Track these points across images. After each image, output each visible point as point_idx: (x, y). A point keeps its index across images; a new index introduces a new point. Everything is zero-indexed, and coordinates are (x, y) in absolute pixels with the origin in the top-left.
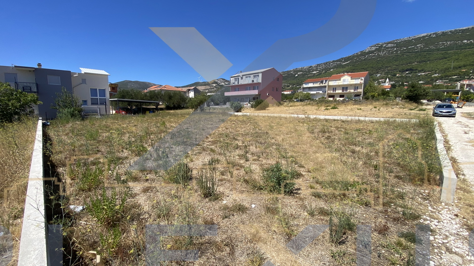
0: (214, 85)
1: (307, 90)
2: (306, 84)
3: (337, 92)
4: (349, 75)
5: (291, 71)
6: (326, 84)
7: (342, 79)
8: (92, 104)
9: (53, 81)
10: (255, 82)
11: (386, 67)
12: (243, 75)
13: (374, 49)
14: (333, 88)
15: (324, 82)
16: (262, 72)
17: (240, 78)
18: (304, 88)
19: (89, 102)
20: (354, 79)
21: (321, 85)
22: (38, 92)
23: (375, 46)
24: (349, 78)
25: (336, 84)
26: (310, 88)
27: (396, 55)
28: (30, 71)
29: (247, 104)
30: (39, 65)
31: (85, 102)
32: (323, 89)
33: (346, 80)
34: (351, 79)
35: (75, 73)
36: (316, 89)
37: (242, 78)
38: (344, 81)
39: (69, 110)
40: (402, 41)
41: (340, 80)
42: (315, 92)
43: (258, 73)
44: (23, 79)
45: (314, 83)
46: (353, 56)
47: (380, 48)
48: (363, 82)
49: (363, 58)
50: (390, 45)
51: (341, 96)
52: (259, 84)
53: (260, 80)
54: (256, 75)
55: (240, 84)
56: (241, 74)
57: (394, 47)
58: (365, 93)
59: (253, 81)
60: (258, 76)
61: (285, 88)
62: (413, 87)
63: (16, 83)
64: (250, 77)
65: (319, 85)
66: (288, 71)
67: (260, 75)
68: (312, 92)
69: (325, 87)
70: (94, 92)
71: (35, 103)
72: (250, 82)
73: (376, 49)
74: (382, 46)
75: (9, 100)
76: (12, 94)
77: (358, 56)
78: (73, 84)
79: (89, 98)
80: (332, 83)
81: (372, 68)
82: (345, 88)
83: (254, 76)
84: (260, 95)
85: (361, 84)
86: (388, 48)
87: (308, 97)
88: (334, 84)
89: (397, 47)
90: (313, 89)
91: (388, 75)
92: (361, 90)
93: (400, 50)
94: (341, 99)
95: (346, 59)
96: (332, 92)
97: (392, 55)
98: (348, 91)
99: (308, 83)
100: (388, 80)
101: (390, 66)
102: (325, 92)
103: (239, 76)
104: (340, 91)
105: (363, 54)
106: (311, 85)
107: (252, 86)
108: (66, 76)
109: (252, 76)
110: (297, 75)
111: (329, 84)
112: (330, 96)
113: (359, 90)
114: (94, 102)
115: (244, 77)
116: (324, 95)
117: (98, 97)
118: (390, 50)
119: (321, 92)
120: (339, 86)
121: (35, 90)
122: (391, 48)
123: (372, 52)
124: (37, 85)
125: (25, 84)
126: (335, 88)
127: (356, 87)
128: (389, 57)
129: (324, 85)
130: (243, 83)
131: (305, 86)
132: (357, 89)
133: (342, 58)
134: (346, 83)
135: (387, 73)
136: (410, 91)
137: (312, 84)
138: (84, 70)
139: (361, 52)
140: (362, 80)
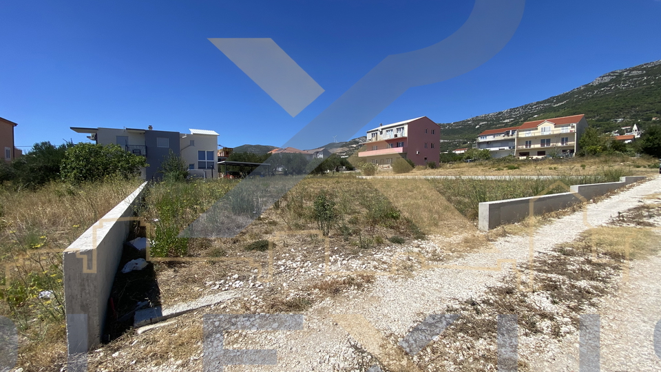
0: (355, 146)
1: (485, 145)
2: (481, 137)
3: (532, 146)
4: (552, 121)
5: (469, 121)
6: (515, 136)
7: (540, 127)
8: (199, 168)
9: (163, 144)
10: (399, 136)
11: (632, 107)
12: (382, 129)
13: (607, 79)
14: (527, 142)
15: (511, 134)
16: (408, 123)
17: (379, 133)
18: (480, 144)
19: (196, 166)
20: (559, 127)
21: (506, 137)
22: (146, 156)
23: (609, 75)
24: (552, 126)
25: (530, 135)
26: (489, 144)
27: (648, 88)
28: (141, 134)
29: (389, 167)
30: (150, 127)
31: (192, 166)
32: (510, 143)
33: (547, 128)
34: (555, 127)
35: (184, 135)
36: (499, 144)
37: (381, 133)
38: (543, 130)
39: (175, 174)
40: (655, 66)
41: (537, 129)
42: (497, 149)
43: (403, 125)
44: (134, 142)
45: (494, 135)
46: (572, 93)
47: (618, 78)
48: (574, 130)
49: (589, 95)
50: (635, 73)
51: (540, 153)
52: (403, 139)
53: (406, 135)
54: (400, 128)
55: (378, 140)
56: (380, 128)
57: (642, 76)
58: (580, 146)
59: (396, 136)
60: (403, 128)
61: (459, 146)
62: (652, 134)
63: (126, 145)
64: (392, 130)
65: (503, 138)
66: (463, 121)
67: (406, 127)
68: (492, 149)
69: (513, 140)
70: (201, 154)
71: (142, 164)
72: (393, 137)
73: (612, 81)
74: (621, 75)
75: (119, 162)
76: (122, 156)
77: (579, 92)
78: (181, 146)
79: (196, 161)
80: (523, 134)
81: (608, 109)
82: (545, 140)
83: (398, 129)
84: (406, 154)
85: (572, 134)
86: (633, 77)
87: (485, 155)
88: (527, 136)
89: (647, 75)
90: (494, 145)
91: (637, 119)
92: (573, 143)
93: (654, 80)
94: (540, 157)
95: (559, 99)
96: (524, 147)
97: (641, 87)
98: (551, 144)
99: (486, 136)
100: (635, 127)
101: (639, 106)
102: (514, 148)
103: (377, 130)
104: (539, 146)
105: (589, 88)
106: (490, 138)
107: (395, 142)
108: (174, 137)
109: (395, 129)
110: (477, 127)
111: (520, 136)
112: (522, 154)
113: (569, 143)
114: (202, 166)
115: (384, 131)
116: (513, 152)
117: (206, 161)
118: (636, 81)
119: (507, 148)
120: (536, 138)
121: (145, 153)
122: (638, 76)
123: (605, 85)
124: (146, 148)
125: (135, 148)
126: (528, 141)
127: (564, 138)
128: (636, 90)
129: (510, 137)
130: (382, 140)
131: (480, 140)
132: (567, 141)
133: (554, 98)
134: (546, 133)
135: (635, 117)
136: (648, 140)
137: (492, 136)
138: (193, 131)
139: (586, 85)
140: (573, 127)
